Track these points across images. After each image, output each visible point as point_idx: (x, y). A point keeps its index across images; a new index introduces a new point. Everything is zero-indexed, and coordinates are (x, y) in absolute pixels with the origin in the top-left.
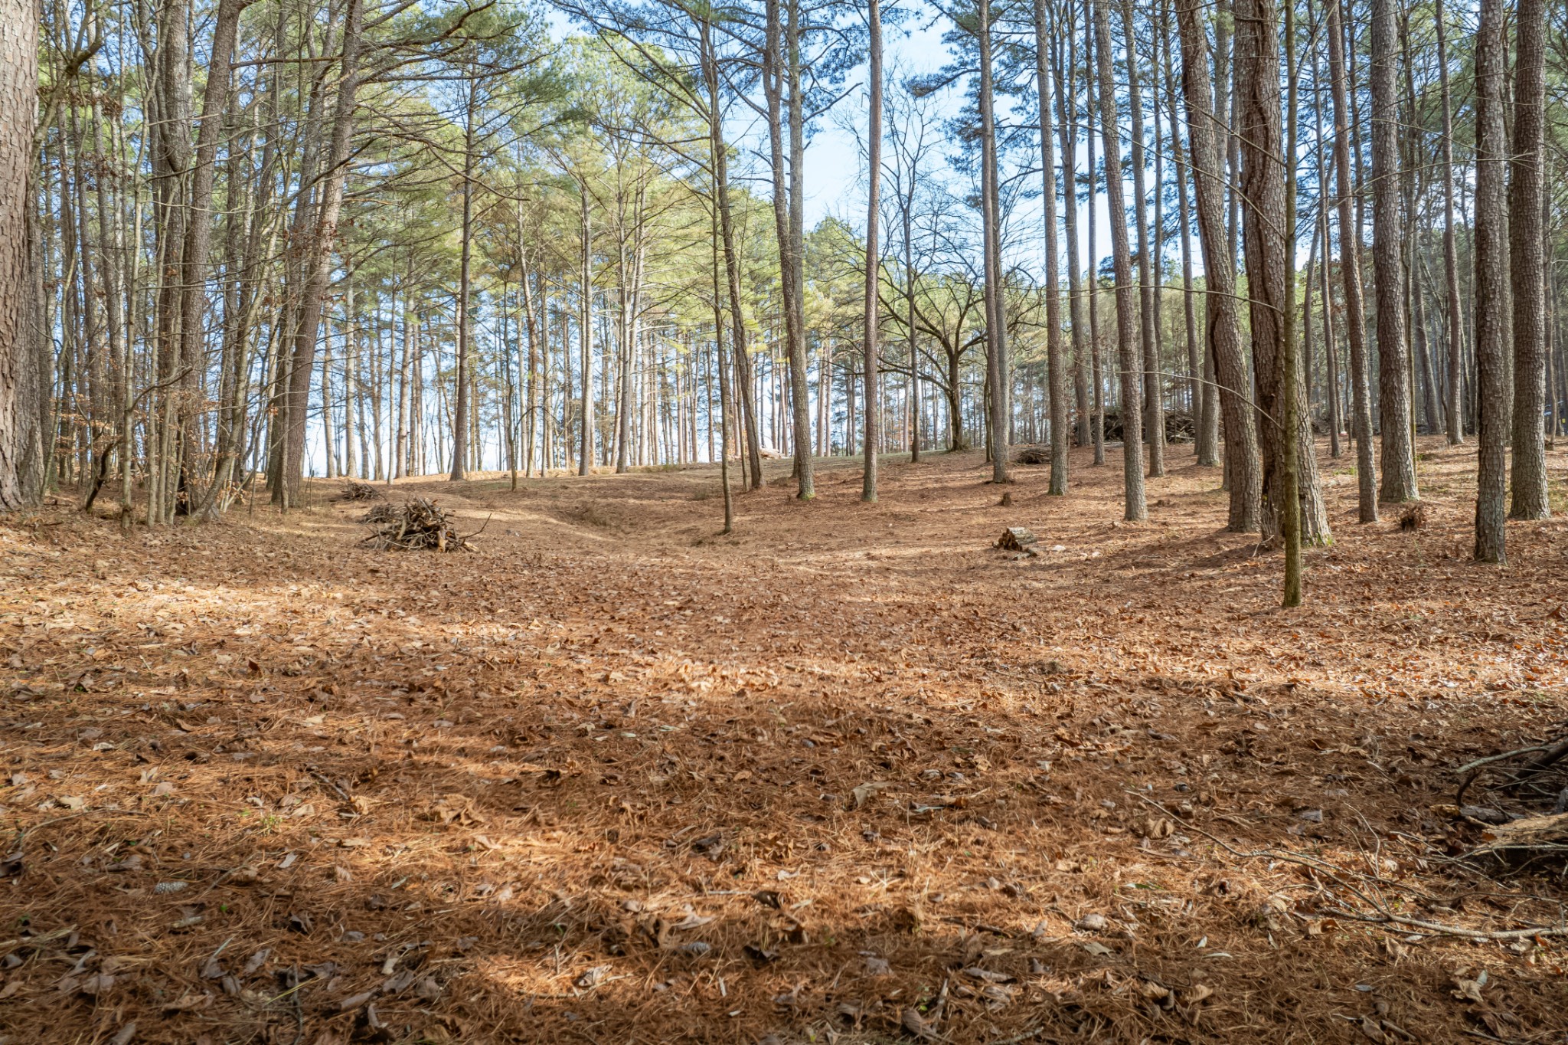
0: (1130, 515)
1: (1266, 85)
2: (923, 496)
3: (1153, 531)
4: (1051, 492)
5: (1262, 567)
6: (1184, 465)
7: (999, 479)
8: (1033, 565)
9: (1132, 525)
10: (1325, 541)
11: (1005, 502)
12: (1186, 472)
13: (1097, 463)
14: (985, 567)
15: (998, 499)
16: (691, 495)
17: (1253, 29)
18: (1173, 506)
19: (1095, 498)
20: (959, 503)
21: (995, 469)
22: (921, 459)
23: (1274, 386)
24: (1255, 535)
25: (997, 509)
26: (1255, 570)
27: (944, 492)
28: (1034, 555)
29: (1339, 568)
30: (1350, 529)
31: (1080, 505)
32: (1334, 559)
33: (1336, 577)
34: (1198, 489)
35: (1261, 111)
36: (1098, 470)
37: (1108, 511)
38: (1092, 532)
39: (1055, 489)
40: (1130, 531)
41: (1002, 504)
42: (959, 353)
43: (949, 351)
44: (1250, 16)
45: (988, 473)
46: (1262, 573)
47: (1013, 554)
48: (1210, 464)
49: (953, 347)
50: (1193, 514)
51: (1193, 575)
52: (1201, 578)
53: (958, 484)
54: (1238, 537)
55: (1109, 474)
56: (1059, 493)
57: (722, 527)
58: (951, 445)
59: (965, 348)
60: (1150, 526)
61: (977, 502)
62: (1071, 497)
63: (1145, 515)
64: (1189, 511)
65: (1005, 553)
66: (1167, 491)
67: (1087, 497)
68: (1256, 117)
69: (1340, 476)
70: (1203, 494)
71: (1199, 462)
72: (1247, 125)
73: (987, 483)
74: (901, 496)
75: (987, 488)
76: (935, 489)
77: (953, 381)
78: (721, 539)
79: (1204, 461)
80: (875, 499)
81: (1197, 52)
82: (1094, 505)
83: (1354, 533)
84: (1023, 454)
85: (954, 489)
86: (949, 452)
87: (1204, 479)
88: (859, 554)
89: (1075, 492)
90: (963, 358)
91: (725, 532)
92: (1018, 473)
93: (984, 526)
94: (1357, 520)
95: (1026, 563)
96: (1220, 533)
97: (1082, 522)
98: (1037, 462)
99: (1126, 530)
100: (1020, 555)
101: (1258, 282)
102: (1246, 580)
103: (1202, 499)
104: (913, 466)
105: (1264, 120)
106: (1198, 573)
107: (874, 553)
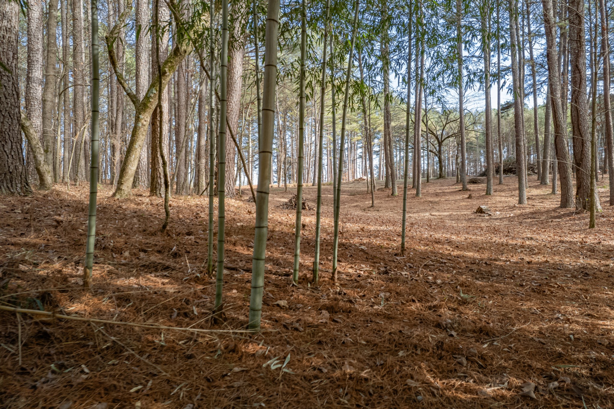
0: (520, 202)
1: (581, 61)
2: (437, 195)
3: (530, 208)
4: (487, 194)
5: (577, 218)
6: (534, 184)
7: (465, 189)
8: (491, 218)
9: (521, 206)
10: (599, 210)
11: (470, 197)
12: (536, 187)
13: (500, 183)
14: (475, 219)
15: (467, 196)
16: (349, 194)
17: (577, 43)
18: (534, 199)
19: (503, 196)
20: (451, 198)
21: (463, 185)
22: (430, 181)
23: (581, 160)
24: (572, 208)
25: (468, 200)
26: (574, 219)
27: (444, 194)
28: (490, 215)
29: (605, 219)
30: (606, 208)
31: (498, 199)
32: (603, 216)
33: (604, 222)
34: (542, 193)
35: (579, 70)
36: (501, 186)
37: (509, 201)
38: (507, 208)
39: (488, 193)
40: (521, 207)
41: (468, 198)
42: (442, 141)
43: (438, 141)
44: (576, 39)
45: (460, 187)
46: (577, 220)
47: (483, 215)
48: (546, 184)
49: (440, 139)
50: (542, 202)
51: (552, 221)
52: (555, 222)
53: (448, 191)
54: (564, 209)
55: (506, 188)
56: (490, 194)
57: (371, 205)
58: (439, 176)
59: (445, 139)
60: (528, 206)
61: (458, 197)
62: (494, 196)
63: (526, 202)
64: (540, 201)
65: (480, 214)
66: (530, 194)
67: (500, 196)
68: (577, 72)
69: (599, 189)
70: (544, 195)
71: (541, 183)
72: (574, 74)
73: (460, 190)
74: (428, 194)
75: (460, 192)
76: (440, 193)
77: (440, 151)
78: (371, 209)
79: (543, 183)
80: (421, 196)
81: (552, 45)
82: (503, 199)
83: (608, 209)
84: (470, 180)
85: (448, 193)
86: (438, 179)
87: (544, 189)
88: (427, 214)
89: (495, 194)
90: (444, 143)
91: (372, 206)
92: (471, 187)
93: (466, 206)
94: (609, 205)
95: (487, 218)
96: (558, 208)
97: (501, 205)
98: (476, 183)
99: (520, 207)
100: (485, 215)
101: (576, 126)
102: (572, 222)
103: (544, 197)
104: (428, 184)
105: (580, 73)
106: (554, 220)
107: (433, 214)
